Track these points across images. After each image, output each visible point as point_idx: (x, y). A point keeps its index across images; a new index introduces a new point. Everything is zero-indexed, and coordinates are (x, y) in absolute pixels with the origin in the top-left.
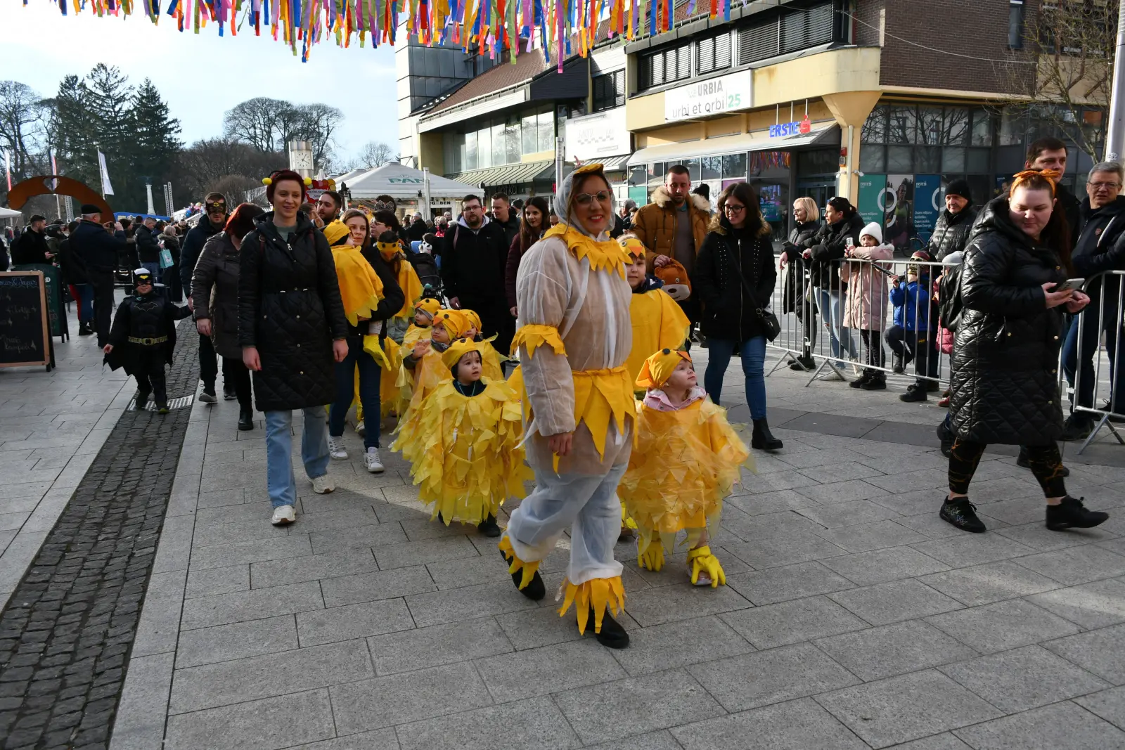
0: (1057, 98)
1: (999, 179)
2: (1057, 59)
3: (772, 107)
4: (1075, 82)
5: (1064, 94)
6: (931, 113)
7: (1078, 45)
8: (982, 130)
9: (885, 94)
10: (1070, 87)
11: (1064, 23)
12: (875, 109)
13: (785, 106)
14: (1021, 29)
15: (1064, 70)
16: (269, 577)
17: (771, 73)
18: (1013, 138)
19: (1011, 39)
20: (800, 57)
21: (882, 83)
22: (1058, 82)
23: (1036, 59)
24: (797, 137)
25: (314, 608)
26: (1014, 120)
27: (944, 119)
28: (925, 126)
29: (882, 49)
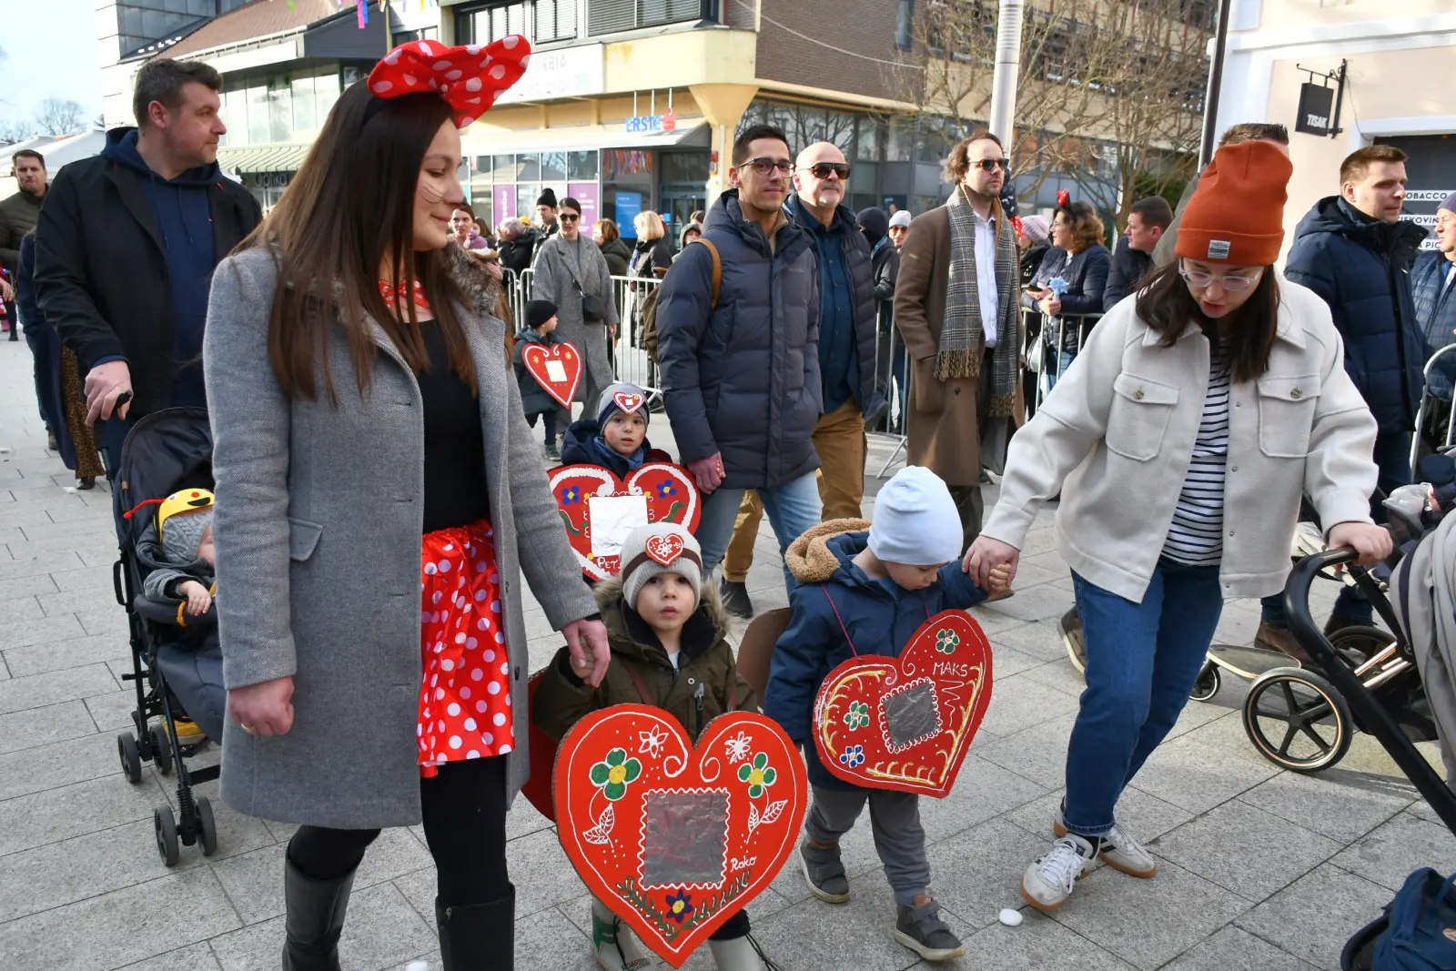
0: (946, 111)
1: (887, 200)
2: (946, 66)
3: (630, 94)
4: (964, 95)
5: (953, 106)
6: (814, 118)
7: (966, 51)
8: (869, 141)
9: (761, 90)
10: (960, 98)
11: (953, 25)
12: (751, 106)
13: (644, 94)
14: (909, 28)
15: (954, 79)
16: (33, 663)
17: (627, 51)
18: (901, 153)
19: (899, 35)
20: (662, 33)
21: (758, 75)
22: (947, 92)
23: (925, 64)
24: (660, 134)
25: (107, 691)
26: (902, 133)
27: (827, 125)
28: (807, 132)
29: (758, 34)
